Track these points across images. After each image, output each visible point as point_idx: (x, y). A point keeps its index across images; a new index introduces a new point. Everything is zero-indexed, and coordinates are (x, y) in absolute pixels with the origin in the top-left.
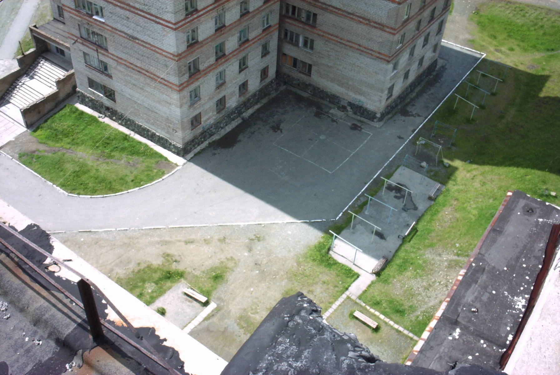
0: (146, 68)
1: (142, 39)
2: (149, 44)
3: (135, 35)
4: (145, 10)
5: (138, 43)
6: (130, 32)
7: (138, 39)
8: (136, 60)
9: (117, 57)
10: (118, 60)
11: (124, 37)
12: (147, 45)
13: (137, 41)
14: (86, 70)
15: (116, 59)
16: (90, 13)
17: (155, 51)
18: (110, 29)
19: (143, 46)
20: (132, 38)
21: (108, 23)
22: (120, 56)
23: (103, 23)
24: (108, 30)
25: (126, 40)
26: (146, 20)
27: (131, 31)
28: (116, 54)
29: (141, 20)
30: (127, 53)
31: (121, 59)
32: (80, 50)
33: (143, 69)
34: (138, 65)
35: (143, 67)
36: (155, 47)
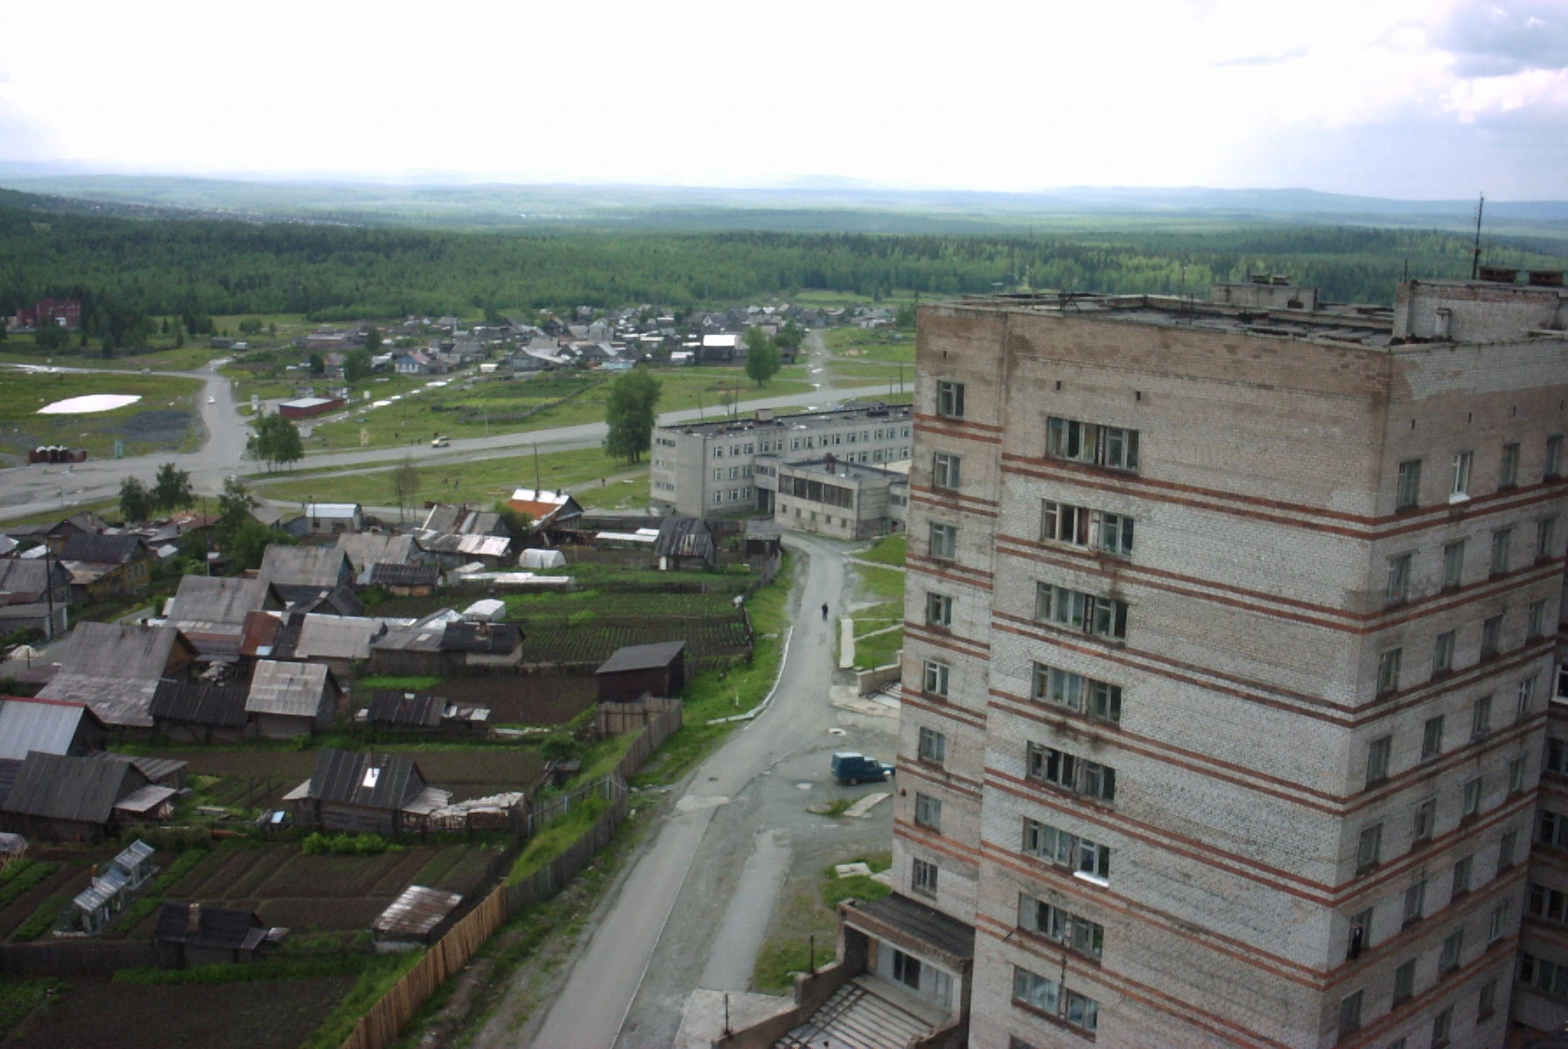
0: (1218, 1009)
1: (1221, 931)
2: (1242, 945)
3: (1201, 920)
4: (1246, 856)
5: (1205, 943)
6: (1185, 913)
7: (1207, 932)
8: (1188, 987)
9: (1127, 981)
10: (1128, 989)
11: (1163, 926)
12: (1233, 948)
13: (1203, 937)
14: (1013, 1017)
15: (1121, 985)
16: (1064, 864)
17: (1256, 963)
18: (1123, 905)
19: (1220, 949)
20: (1189, 929)
21: (1119, 889)
22: (1136, 977)
23: (1103, 890)
24: (1113, 907)
25: (1167, 935)
26: (1244, 881)
27: (1190, 910)
28: (1124, 972)
29: (1229, 882)
30: (1164, 971)
31: (1138, 985)
32: (1008, 963)
33: (1206, 1014)
34: (1192, 1002)
35: (1206, 1008)
36: (1258, 951)
